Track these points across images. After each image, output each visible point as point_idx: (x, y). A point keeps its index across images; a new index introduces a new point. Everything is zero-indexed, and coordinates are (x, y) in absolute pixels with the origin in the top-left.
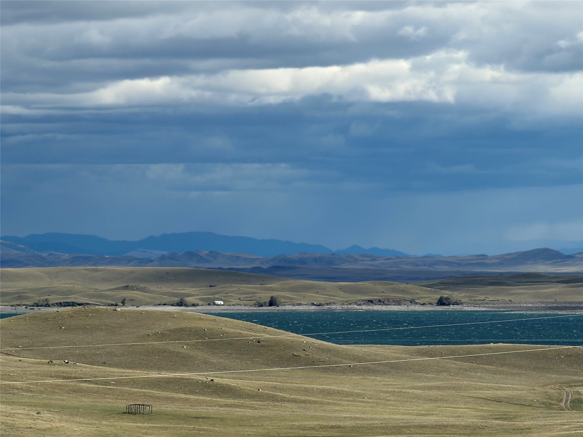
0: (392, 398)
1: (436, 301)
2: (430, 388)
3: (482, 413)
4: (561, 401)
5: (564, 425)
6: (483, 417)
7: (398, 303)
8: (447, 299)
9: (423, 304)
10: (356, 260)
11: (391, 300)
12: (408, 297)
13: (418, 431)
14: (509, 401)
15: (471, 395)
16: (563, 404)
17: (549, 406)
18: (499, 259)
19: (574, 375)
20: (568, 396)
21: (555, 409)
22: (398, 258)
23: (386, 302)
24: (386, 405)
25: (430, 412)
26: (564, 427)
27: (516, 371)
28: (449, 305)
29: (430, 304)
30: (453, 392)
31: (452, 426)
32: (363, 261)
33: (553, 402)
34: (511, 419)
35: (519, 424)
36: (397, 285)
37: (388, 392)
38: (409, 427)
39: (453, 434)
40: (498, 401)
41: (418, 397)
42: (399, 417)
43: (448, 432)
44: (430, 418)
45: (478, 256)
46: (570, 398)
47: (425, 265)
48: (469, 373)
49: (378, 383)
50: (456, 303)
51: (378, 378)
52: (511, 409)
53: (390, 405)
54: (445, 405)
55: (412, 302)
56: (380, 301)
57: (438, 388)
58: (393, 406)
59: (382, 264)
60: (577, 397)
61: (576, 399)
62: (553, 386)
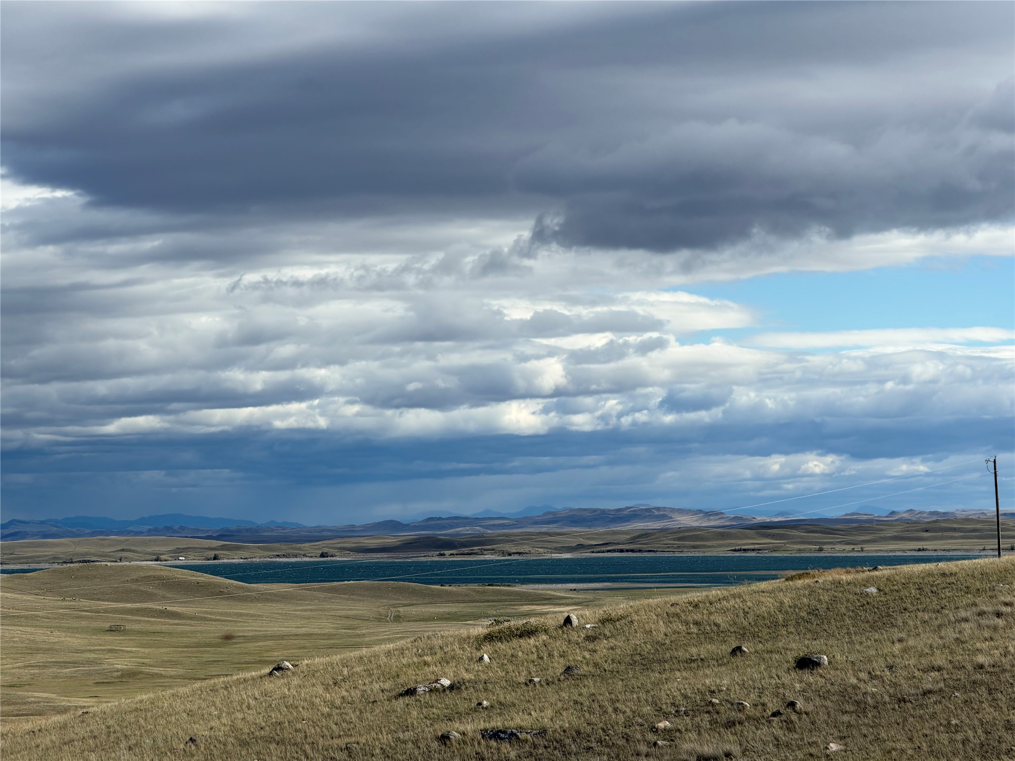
0: (280, 617)
1: (319, 555)
2: (306, 610)
3: (337, 626)
4: (387, 616)
5: (386, 632)
6: (337, 628)
7: (296, 556)
8: (326, 553)
9: (312, 557)
10: (273, 530)
11: (291, 555)
12: (303, 552)
13: (294, 638)
14: (355, 618)
15: (331, 614)
16: (388, 619)
17: (379, 620)
18: (362, 527)
19: (397, 600)
20: (392, 613)
21: (383, 622)
22: (299, 528)
23: (288, 556)
24: (276, 622)
25: (304, 626)
26: (386, 633)
27: (361, 598)
28: (327, 557)
29: (316, 557)
30: (321, 613)
31: (316, 634)
32: (277, 530)
33: (382, 617)
34: (353, 629)
35: (358, 632)
36: (294, 545)
37: (278, 614)
38: (288, 636)
39: (316, 639)
40: (347, 617)
41: (296, 616)
42: (283, 629)
43: (313, 638)
44: (303, 629)
45: (349, 525)
46: (393, 614)
47: (316, 532)
48: (332, 600)
49: (273, 608)
50: (332, 556)
51: (274, 605)
52: (356, 622)
53: (278, 622)
54: (314, 621)
55: (304, 555)
56: (284, 555)
57: (311, 610)
58: (281, 622)
59: (289, 532)
60: (397, 614)
61: (397, 615)
62: (383, 608)
